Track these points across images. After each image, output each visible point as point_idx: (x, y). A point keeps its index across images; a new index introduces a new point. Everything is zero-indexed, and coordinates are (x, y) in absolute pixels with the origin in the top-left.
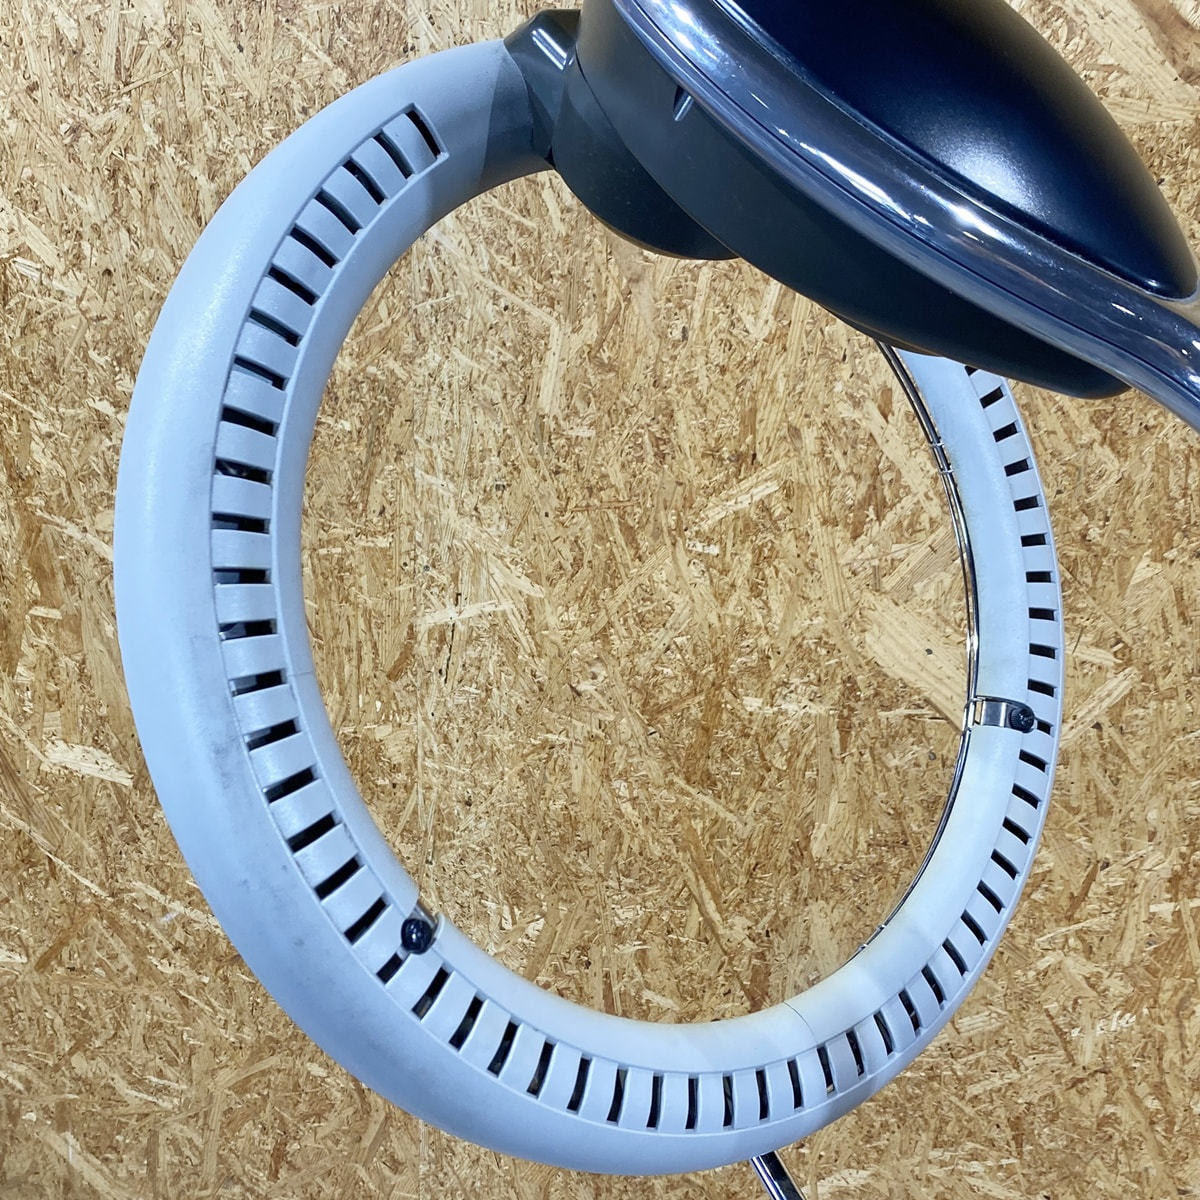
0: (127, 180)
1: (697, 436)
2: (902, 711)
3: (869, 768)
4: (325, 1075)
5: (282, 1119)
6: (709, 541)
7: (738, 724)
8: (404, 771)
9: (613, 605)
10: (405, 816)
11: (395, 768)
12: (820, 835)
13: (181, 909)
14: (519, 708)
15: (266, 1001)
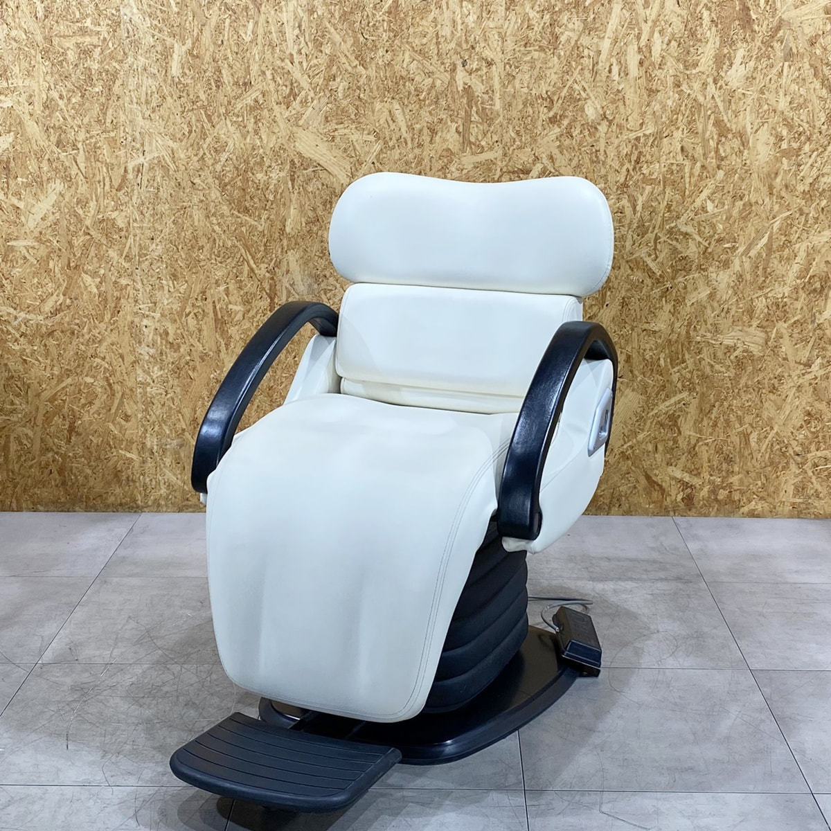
0: (6, 5)
1: (230, 79)
2: (311, 169)
3: (302, 193)
4: (92, 381)
5: (73, 410)
6: (238, 116)
7: (255, 186)
8: (125, 230)
9: (205, 146)
10: (126, 249)
11: (121, 230)
12: (289, 224)
13: (24, 316)
14: (171, 194)
15: (65, 352)
